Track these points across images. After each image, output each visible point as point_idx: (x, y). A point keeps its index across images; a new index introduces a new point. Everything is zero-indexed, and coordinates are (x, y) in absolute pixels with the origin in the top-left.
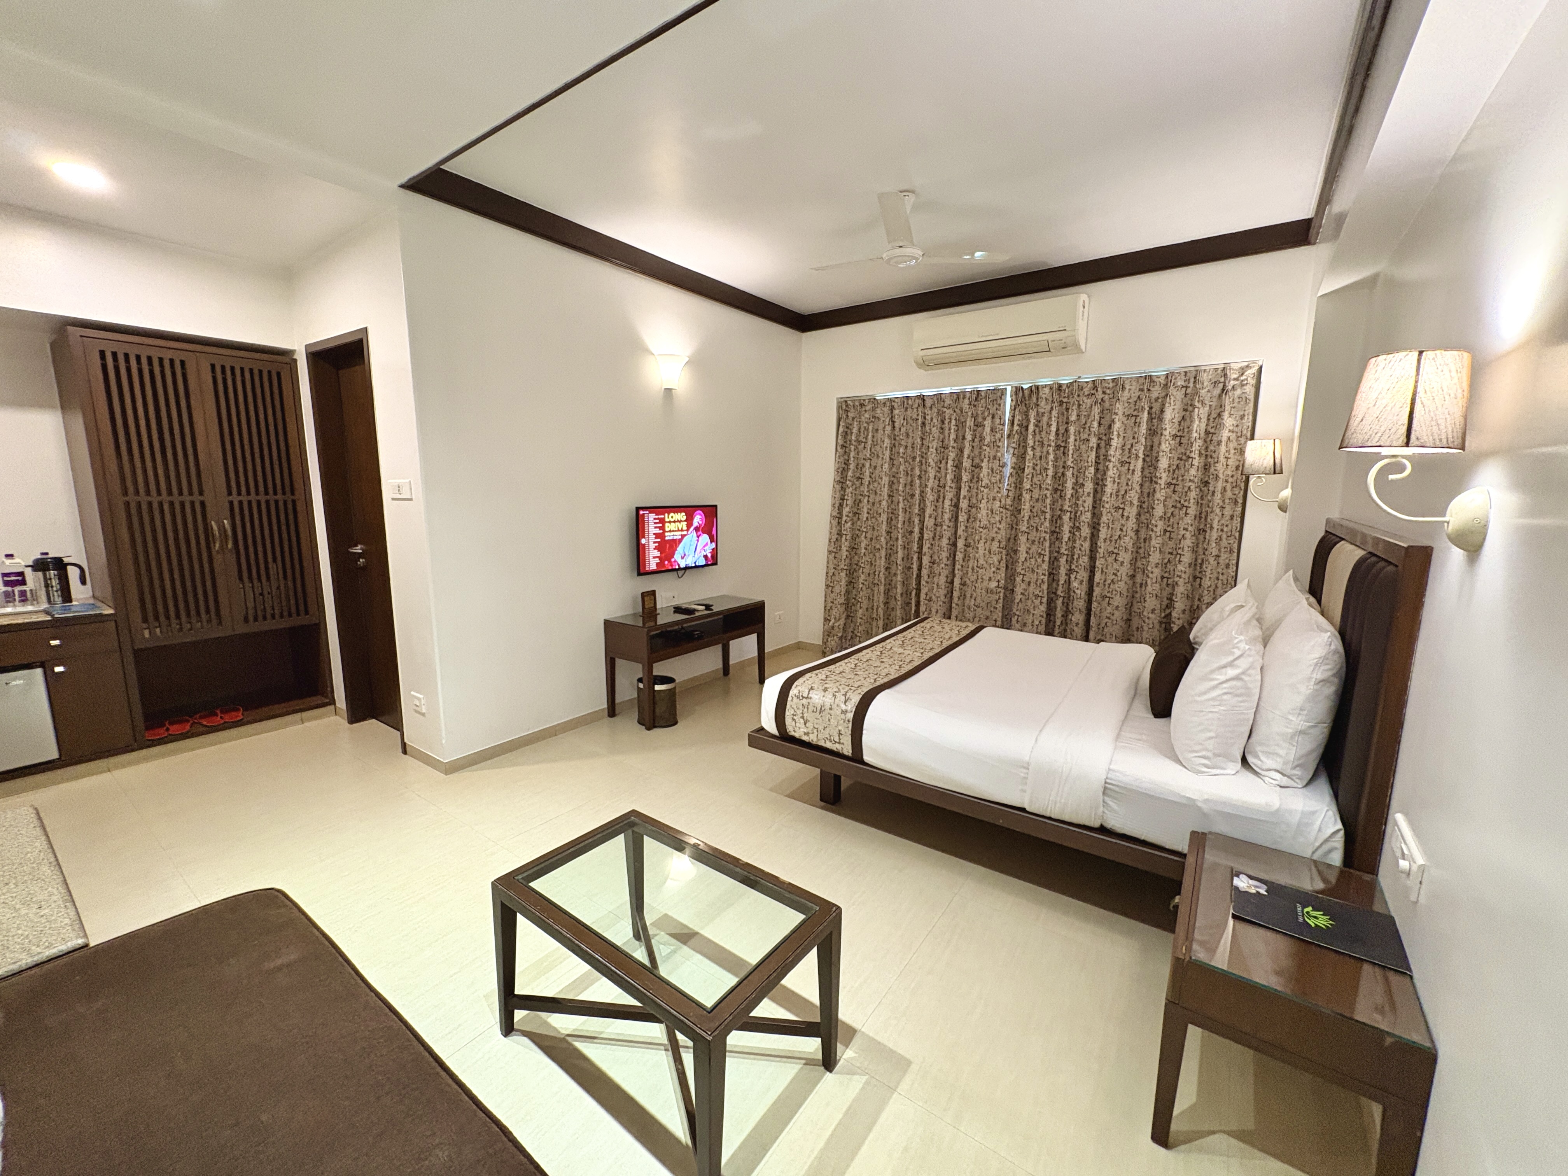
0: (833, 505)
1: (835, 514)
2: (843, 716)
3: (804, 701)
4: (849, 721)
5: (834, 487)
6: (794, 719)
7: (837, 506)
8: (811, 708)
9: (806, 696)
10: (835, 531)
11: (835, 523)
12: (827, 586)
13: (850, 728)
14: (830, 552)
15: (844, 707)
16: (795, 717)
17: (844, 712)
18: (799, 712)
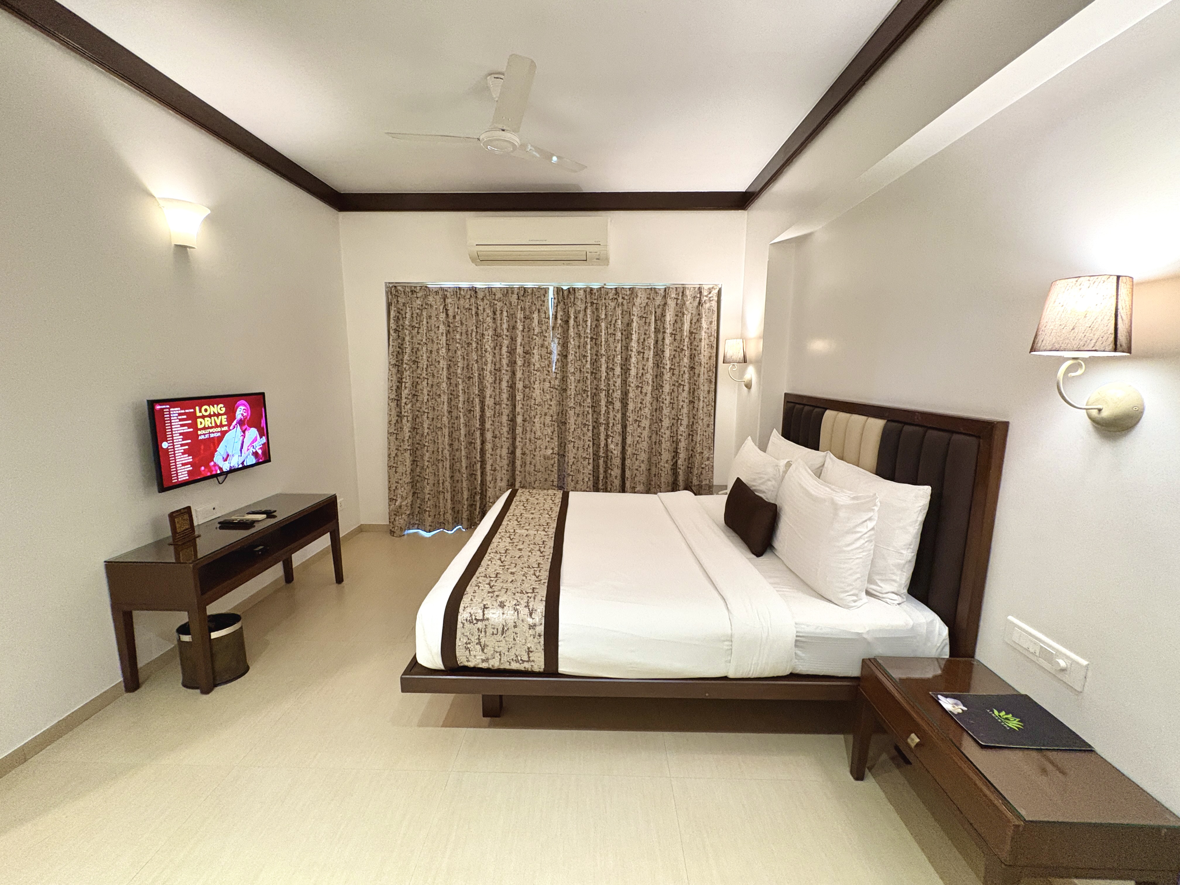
0: (391, 388)
1: (393, 396)
2: (531, 632)
3: (480, 625)
4: (540, 636)
5: (389, 370)
6: (467, 648)
7: (394, 388)
8: (490, 631)
9: (481, 618)
10: (394, 412)
11: (394, 404)
12: (390, 467)
13: (542, 642)
14: (390, 434)
15: (530, 621)
16: (469, 646)
17: (532, 627)
18: (474, 639)
